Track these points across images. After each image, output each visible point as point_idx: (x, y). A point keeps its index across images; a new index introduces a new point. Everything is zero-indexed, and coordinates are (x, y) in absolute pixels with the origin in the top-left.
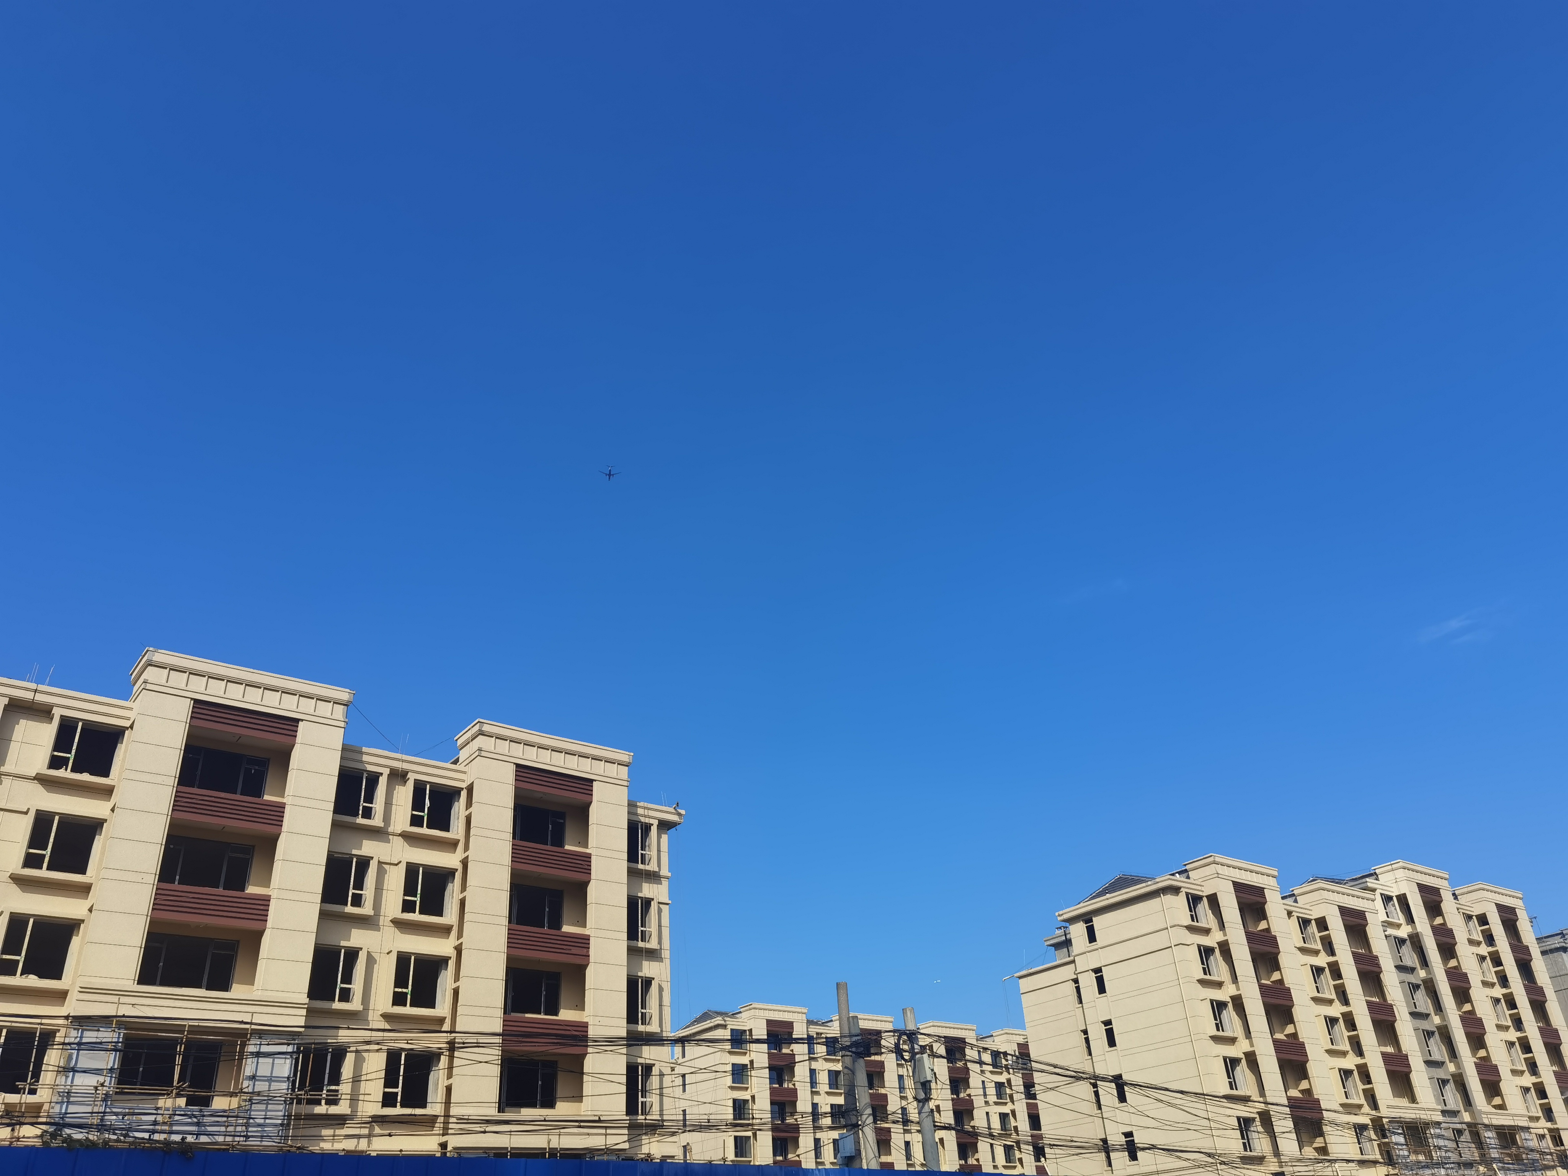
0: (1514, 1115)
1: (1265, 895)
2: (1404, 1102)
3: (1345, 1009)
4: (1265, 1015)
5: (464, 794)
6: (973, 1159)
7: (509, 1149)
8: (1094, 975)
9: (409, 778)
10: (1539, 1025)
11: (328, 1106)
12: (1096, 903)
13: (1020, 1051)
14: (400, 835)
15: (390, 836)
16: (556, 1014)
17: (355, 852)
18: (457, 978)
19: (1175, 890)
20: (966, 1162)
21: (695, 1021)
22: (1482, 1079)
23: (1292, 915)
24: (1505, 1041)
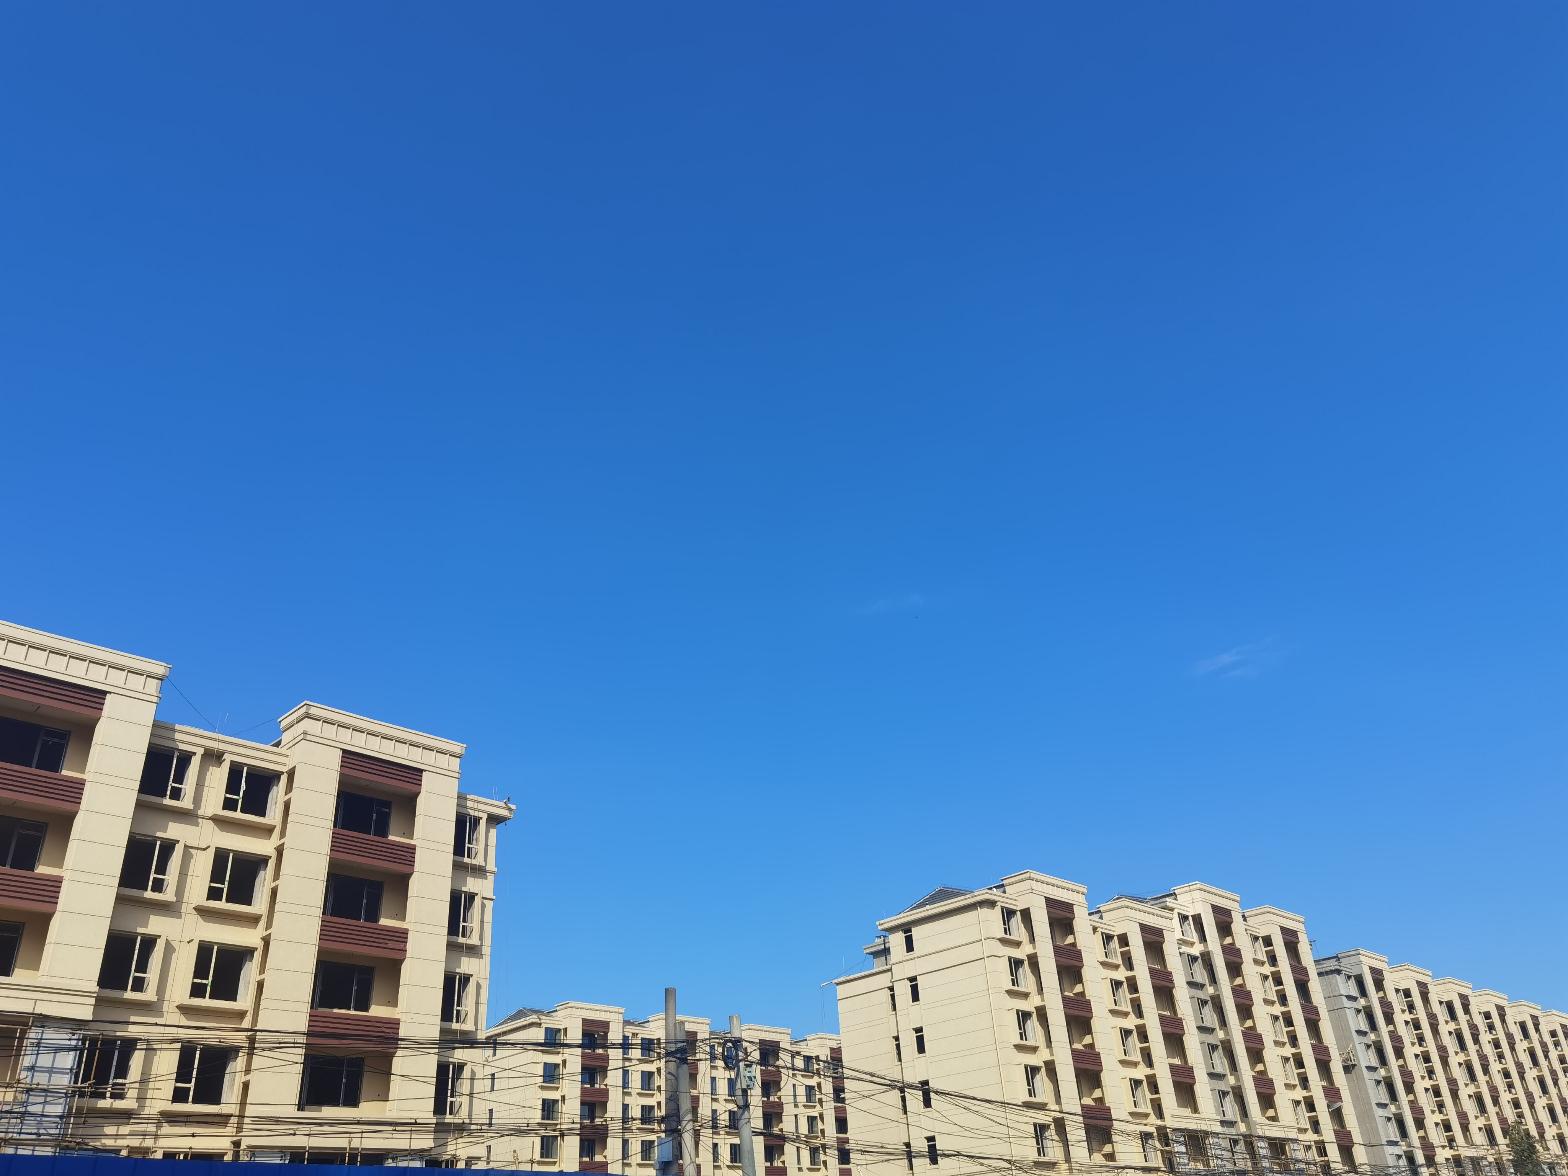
0: (1284, 1127)
1: (1073, 911)
2: (1187, 1112)
3: (1139, 1022)
4: (1066, 1026)
5: (284, 779)
6: (779, 1161)
7: (307, 1149)
8: (909, 984)
9: (225, 760)
10: (1312, 1042)
11: (112, 1100)
12: (916, 913)
13: (832, 1055)
14: (211, 818)
15: (199, 819)
16: (367, 1010)
17: (159, 834)
18: (262, 970)
19: (992, 904)
20: (772, 1164)
21: (509, 1019)
22: (1259, 1092)
23: (1097, 930)
24: (1281, 1056)
